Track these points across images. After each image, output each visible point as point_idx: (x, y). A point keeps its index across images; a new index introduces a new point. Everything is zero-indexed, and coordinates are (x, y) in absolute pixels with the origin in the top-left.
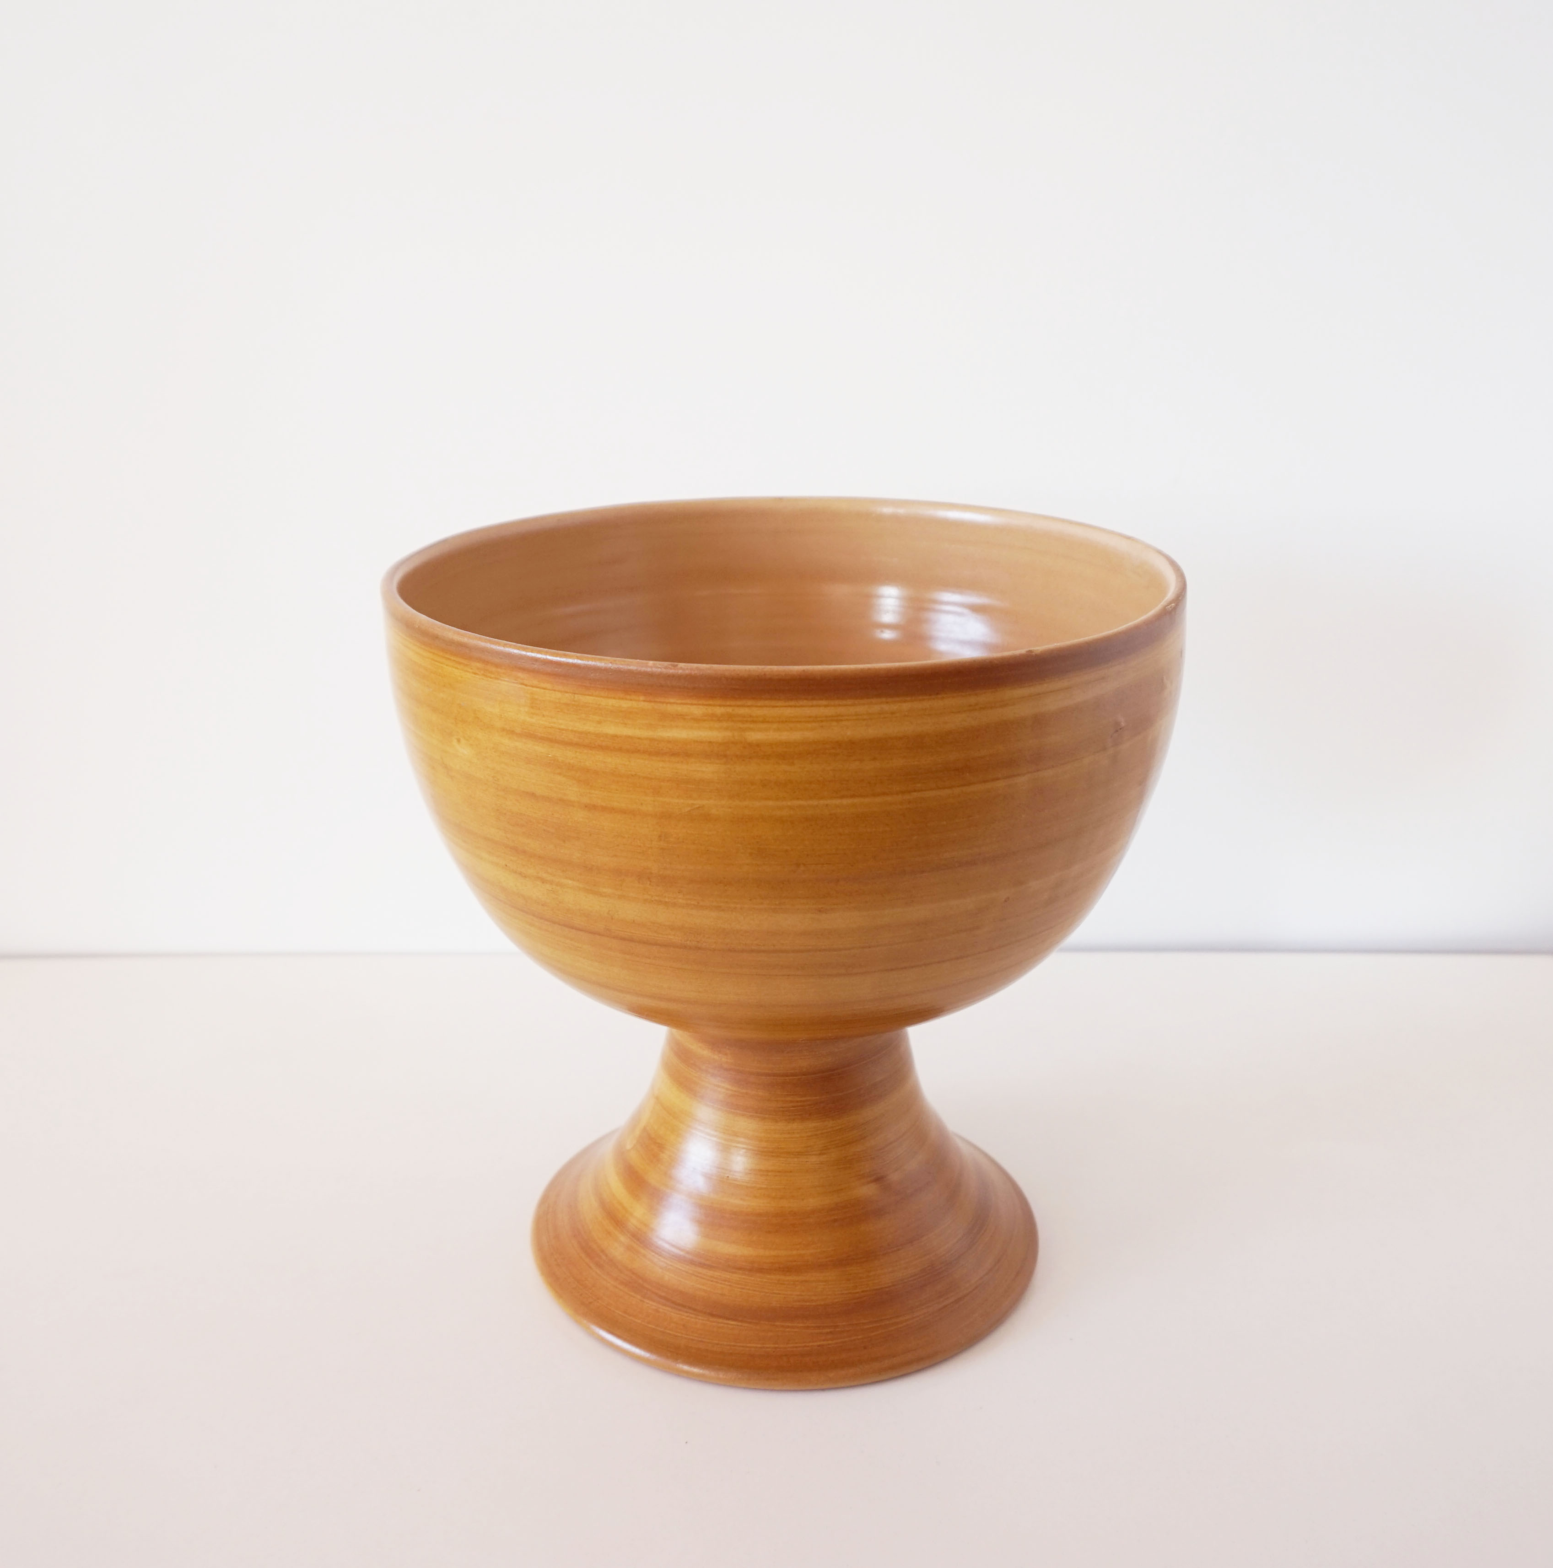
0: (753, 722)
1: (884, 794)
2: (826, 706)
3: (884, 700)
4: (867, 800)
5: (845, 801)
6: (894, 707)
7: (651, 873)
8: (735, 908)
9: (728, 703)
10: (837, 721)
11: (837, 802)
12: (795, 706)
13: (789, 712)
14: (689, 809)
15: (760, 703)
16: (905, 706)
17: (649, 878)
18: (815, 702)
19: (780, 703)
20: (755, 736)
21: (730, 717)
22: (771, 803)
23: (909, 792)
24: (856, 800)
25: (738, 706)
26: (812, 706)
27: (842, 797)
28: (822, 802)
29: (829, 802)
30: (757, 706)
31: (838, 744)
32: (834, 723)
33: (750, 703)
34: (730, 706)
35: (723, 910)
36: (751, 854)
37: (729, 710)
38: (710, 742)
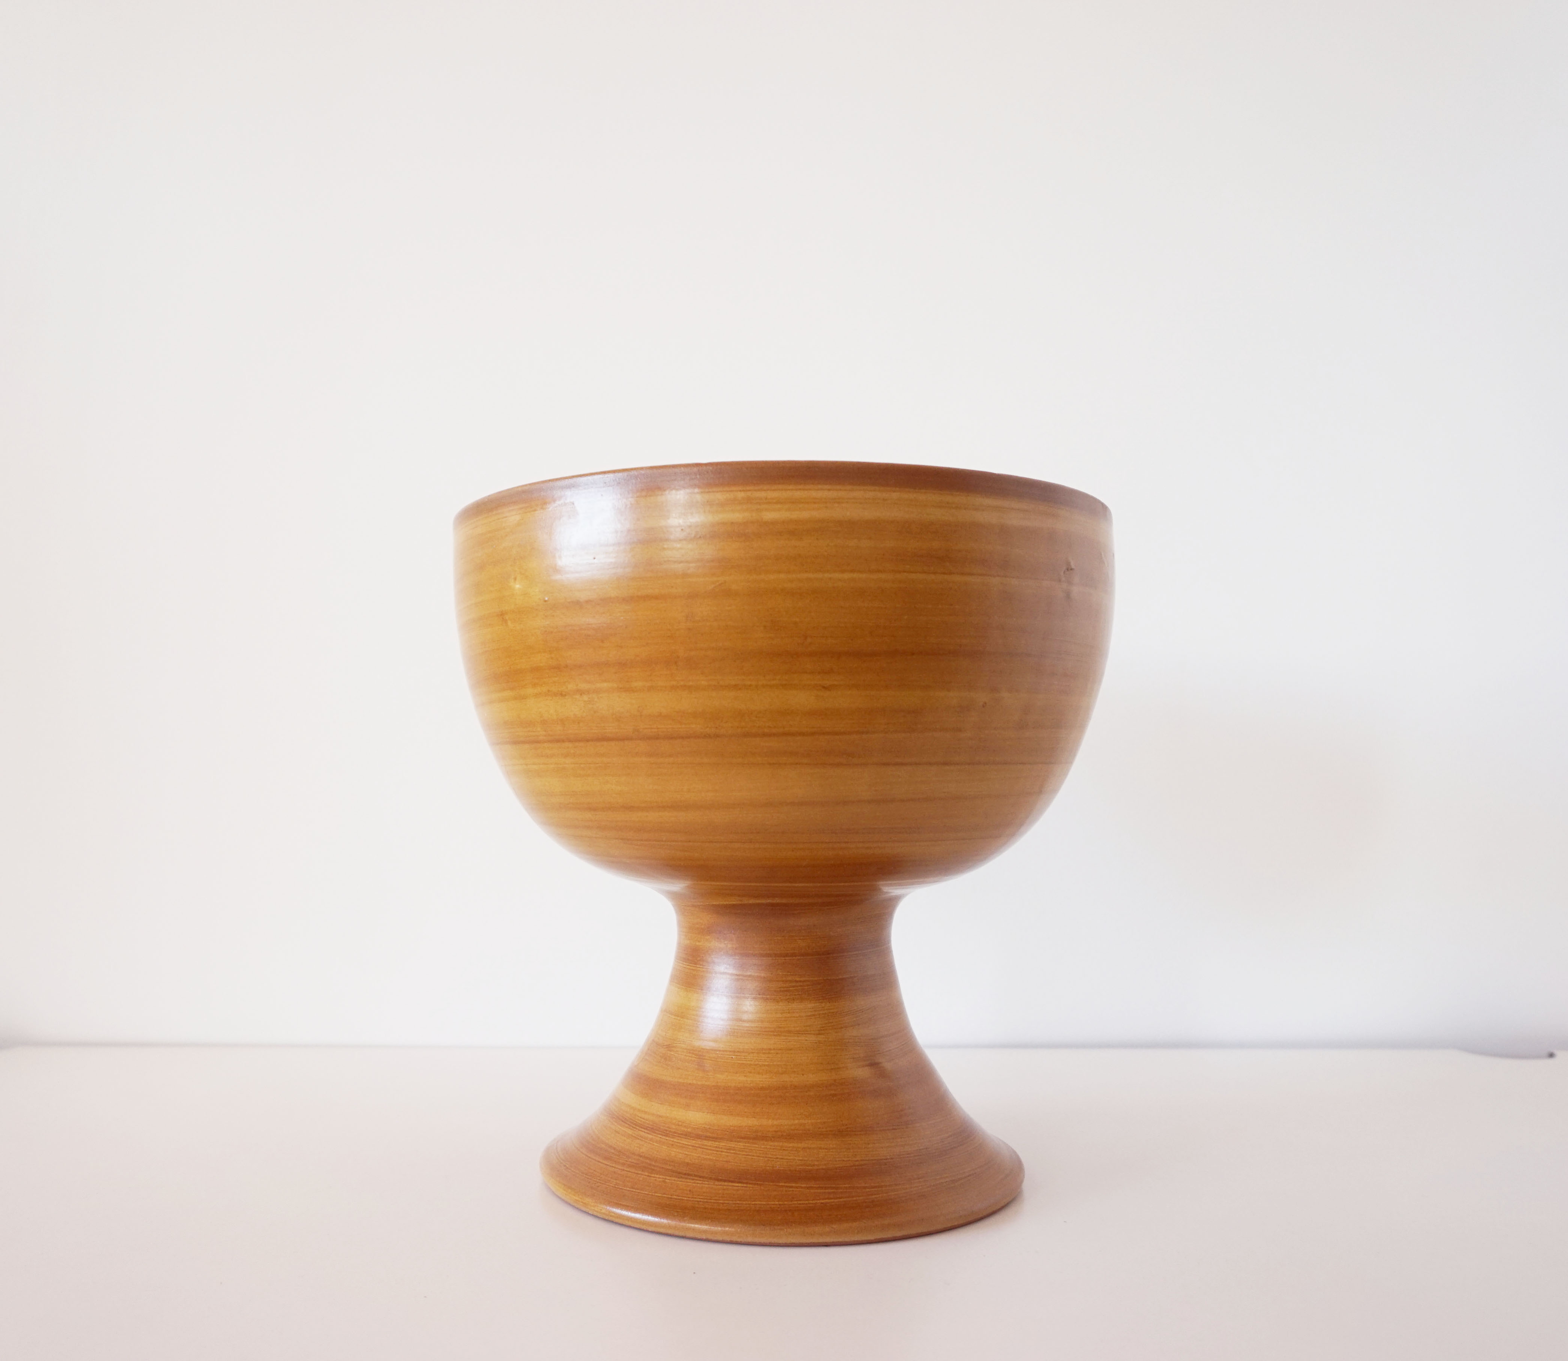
0: (769, 503)
1: (879, 571)
2: (829, 490)
3: (877, 488)
4: (863, 576)
5: (846, 576)
6: (885, 495)
7: (678, 657)
8: (750, 686)
9: (748, 488)
10: (839, 503)
11: (837, 575)
12: (804, 490)
13: (798, 494)
14: (713, 586)
15: (775, 487)
16: (895, 495)
17: (676, 663)
18: (820, 486)
19: (791, 487)
20: (769, 516)
21: (749, 500)
22: (782, 576)
23: (900, 572)
24: (855, 575)
25: (755, 490)
26: (818, 490)
27: (843, 572)
28: (827, 575)
29: (832, 575)
30: (771, 490)
31: (840, 523)
32: (836, 505)
33: (765, 487)
34: (749, 490)
35: (740, 689)
36: (765, 627)
37: (749, 494)
38: (732, 523)
